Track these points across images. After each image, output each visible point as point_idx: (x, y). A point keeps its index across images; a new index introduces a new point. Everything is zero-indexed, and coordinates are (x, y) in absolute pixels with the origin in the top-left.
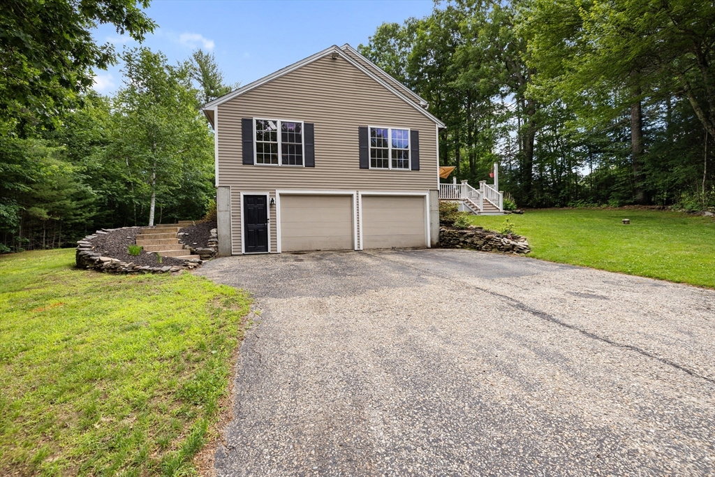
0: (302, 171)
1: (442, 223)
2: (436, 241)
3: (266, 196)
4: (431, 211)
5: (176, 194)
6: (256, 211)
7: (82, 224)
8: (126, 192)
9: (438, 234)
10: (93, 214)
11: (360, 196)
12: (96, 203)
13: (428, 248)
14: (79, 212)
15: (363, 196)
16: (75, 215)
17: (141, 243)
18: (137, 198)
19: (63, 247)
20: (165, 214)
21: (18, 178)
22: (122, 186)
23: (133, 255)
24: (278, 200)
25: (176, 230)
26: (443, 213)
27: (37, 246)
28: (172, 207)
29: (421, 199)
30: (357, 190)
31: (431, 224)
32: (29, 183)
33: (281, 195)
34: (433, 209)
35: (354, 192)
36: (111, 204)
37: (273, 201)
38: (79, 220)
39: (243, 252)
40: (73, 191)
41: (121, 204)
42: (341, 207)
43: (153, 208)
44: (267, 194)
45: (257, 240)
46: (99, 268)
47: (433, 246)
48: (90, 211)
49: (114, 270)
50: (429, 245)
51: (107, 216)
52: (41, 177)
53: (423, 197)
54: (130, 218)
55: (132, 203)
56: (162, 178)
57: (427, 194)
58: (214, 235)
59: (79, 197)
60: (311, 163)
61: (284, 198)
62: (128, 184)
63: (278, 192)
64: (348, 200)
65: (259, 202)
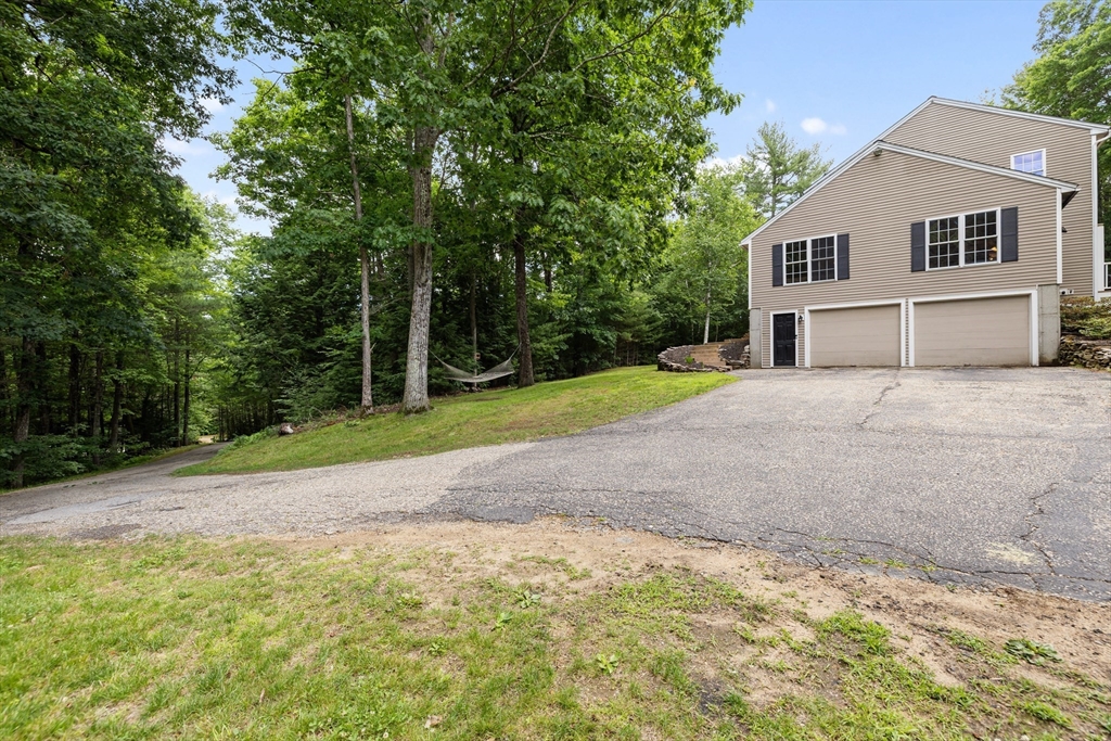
0: (834, 285)
1: (1064, 331)
2: (1051, 355)
3: (794, 314)
4: (1041, 315)
5: (730, 310)
6: (785, 328)
7: (651, 345)
8: (685, 313)
9: (1056, 347)
10: (660, 335)
11: (911, 306)
12: (662, 326)
13: (1033, 366)
14: (650, 334)
15: (915, 304)
16: (648, 337)
17: (693, 356)
18: (694, 317)
19: (639, 365)
20: (721, 332)
21: (617, 310)
22: (682, 307)
23: (688, 363)
24: (807, 317)
25: (718, 347)
26: (1066, 316)
27: (623, 364)
28: (728, 324)
29: (1025, 300)
30: (907, 297)
31: (1041, 333)
32: (621, 313)
33: (811, 311)
34: (1046, 311)
35: (902, 301)
36: (673, 325)
37: (801, 317)
38: (651, 341)
39: (772, 365)
40: (647, 316)
41: (681, 324)
42: (885, 320)
43: (707, 328)
44: (796, 311)
45: (785, 354)
46: (670, 369)
47: (1043, 364)
48: (658, 334)
49: (678, 370)
50: (1035, 361)
51: (671, 336)
52: (628, 308)
53: (1028, 296)
54: (688, 338)
55: (690, 323)
56: (717, 297)
57: (1034, 293)
58: (747, 351)
59: (650, 321)
60: (845, 274)
61: (814, 315)
62: (687, 305)
63: (807, 309)
64: (896, 309)
65: (789, 319)
